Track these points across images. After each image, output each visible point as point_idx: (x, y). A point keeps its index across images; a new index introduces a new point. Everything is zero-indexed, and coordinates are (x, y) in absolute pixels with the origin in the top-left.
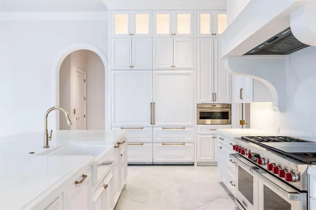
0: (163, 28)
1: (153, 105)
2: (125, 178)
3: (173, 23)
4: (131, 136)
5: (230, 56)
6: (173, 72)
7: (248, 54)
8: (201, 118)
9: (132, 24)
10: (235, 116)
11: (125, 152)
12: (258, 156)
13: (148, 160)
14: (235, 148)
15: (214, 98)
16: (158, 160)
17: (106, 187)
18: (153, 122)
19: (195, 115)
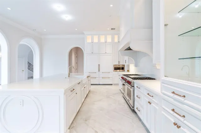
0: (103, 40)
1: (99, 65)
2: (90, 88)
3: (106, 38)
4: (92, 75)
5: (120, 50)
6: (106, 54)
7: (125, 50)
8: (115, 69)
9: (92, 39)
10: (126, 69)
11: (90, 80)
12: (126, 79)
13: (98, 83)
14: (122, 78)
15: (119, 63)
16: (101, 83)
17: (85, 88)
18: (99, 71)
19: (113, 68)
